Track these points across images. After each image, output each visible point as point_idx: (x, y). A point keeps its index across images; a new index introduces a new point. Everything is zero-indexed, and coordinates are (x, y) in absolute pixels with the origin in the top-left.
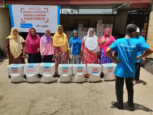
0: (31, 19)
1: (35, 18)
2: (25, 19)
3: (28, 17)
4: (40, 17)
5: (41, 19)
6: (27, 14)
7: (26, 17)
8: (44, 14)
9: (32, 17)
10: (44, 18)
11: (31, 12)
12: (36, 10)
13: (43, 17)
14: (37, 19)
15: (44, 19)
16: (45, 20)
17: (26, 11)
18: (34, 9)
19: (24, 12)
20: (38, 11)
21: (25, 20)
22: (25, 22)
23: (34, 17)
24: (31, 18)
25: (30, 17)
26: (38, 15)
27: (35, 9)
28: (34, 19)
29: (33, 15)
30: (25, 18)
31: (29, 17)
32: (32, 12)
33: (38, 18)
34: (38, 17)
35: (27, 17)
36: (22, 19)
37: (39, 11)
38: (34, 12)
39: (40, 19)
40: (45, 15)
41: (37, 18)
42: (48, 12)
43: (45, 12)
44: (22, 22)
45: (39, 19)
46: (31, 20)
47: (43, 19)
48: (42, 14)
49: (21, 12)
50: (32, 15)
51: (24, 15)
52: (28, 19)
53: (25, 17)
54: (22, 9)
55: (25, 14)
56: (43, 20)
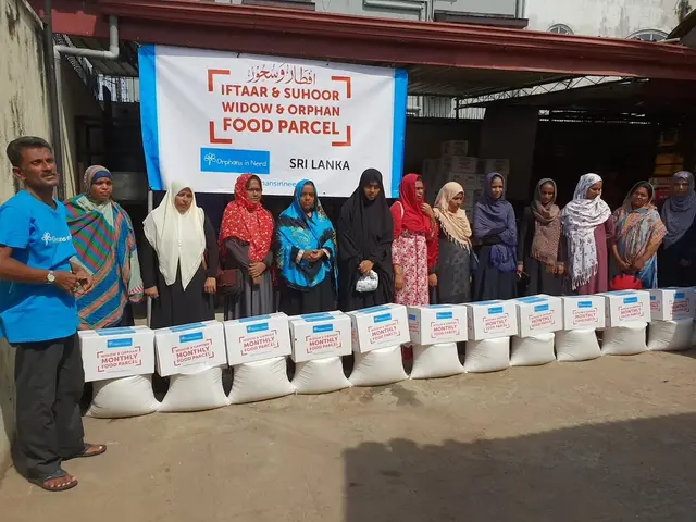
0: (265, 126)
1: (282, 125)
2: (231, 128)
3: (247, 117)
4: (311, 118)
5: (317, 128)
6: (240, 99)
7: (234, 115)
8: (332, 103)
9: (266, 116)
10: (330, 126)
11: (264, 91)
12: (292, 85)
13: (327, 118)
14: (296, 129)
15: (330, 130)
16: (334, 132)
17: (237, 87)
18: (280, 76)
19: (228, 91)
20: (301, 87)
21: (231, 133)
22: (229, 141)
23: (282, 117)
24: (264, 121)
25: (260, 116)
26: (301, 109)
27: (287, 77)
28: (281, 128)
29: (274, 109)
30: (231, 123)
31: (254, 116)
32: (269, 92)
33: (302, 122)
34: (298, 118)
35: (240, 115)
36: (212, 124)
37: (306, 87)
38: (283, 94)
39: (309, 128)
40: (334, 108)
41: (293, 122)
42: (349, 96)
43: (335, 96)
44: (213, 140)
45: (304, 126)
46: (264, 130)
47: (325, 128)
48: (321, 103)
49: (211, 89)
50: (267, 109)
51: (227, 107)
52: (246, 125)
53: (228, 114)
54: (214, 76)
55: (233, 98)
56: (325, 132)
